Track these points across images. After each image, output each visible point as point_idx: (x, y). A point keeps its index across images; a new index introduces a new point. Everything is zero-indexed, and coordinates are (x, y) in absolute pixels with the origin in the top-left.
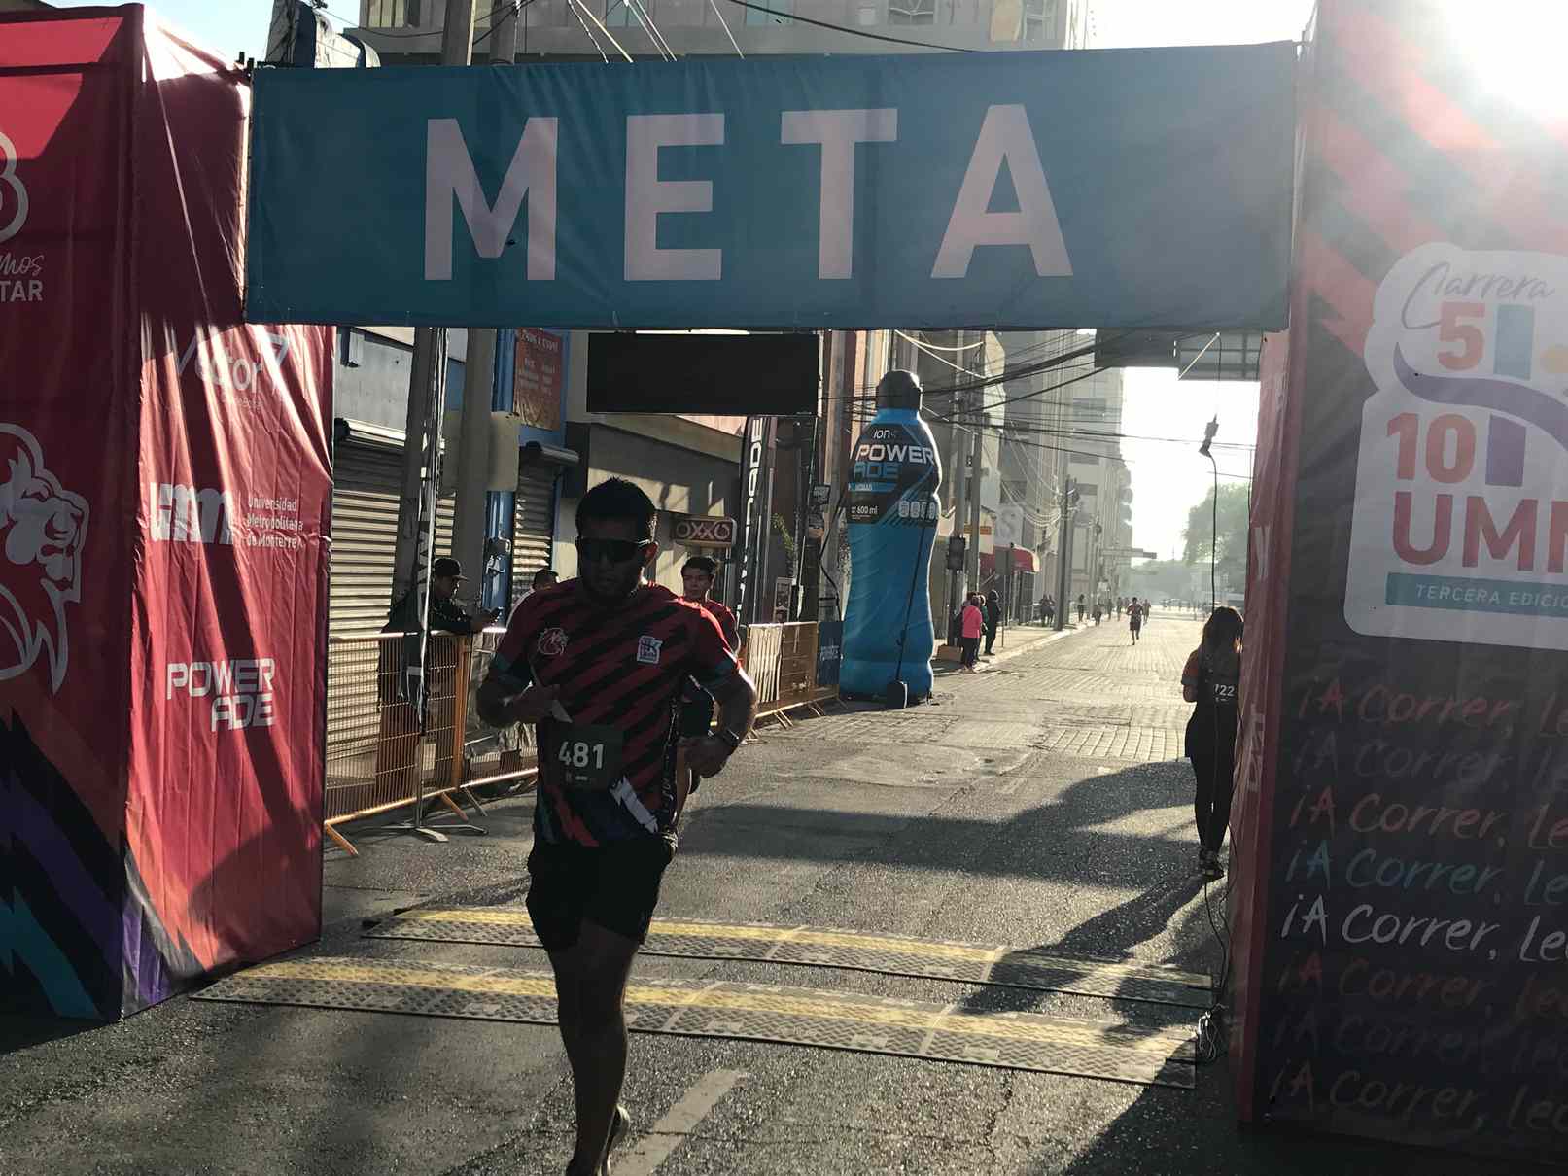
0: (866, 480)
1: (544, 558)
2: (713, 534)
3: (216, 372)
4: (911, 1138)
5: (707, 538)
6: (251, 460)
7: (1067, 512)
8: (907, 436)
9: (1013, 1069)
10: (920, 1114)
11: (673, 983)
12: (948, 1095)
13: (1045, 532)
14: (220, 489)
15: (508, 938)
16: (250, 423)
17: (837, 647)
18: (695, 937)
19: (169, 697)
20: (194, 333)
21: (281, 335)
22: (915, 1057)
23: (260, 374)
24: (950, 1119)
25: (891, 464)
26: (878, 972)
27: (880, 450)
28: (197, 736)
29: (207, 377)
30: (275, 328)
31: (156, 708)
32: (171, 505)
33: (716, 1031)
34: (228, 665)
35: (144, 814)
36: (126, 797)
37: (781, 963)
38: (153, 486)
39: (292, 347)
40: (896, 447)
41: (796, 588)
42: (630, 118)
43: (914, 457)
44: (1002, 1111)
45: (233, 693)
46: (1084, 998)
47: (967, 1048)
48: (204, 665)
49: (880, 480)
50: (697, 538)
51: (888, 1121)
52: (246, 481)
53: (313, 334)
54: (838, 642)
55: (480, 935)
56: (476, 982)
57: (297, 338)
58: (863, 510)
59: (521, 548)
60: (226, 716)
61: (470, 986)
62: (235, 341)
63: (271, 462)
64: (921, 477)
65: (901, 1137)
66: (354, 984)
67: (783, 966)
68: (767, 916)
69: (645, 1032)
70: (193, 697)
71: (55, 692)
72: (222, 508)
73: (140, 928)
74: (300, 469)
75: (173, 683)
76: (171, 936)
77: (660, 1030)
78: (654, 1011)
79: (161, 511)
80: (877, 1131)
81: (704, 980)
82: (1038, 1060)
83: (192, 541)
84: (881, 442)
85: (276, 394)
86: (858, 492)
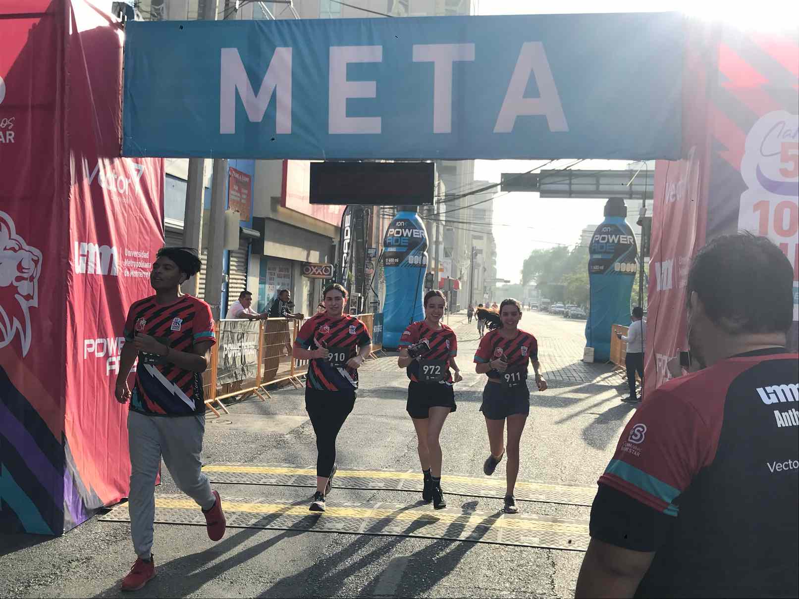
0: (393, 246)
1: (243, 284)
2: (322, 271)
3: (108, 183)
4: (514, 593)
5: (319, 274)
6: (126, 230)
7: (473, 262)
8: (411, 225)
9: (549, 549)
10: (513, 578)
11: (355, 504)
12: (522, 566)
13: (461, 271)
14: (110, 245)
15: (260, 480)
16: (126, 211)
17: (381, 326)
18: (358, 478)
19: (85, 358)
20: (97, 161)
21: (139, 165)
22: (497, 544)
23: (129, 184)
24: (530, 580)
25: (404, 238)
26: (458, 495)
27: (399, 232)
28: (100, 379)
29: (104, 185)
30: (136, 160)
31: (79, 364)
32: (86, 254)
33: (388, 532)
34: (114, 340)
35: (73, 422)
36: (64, 413)
37: (407, 491)
38: (76, 244)
39: (145, 170)
40: (407, 230)
41: (360, 298)
42: (331, 48)
43: (416, 235)
44: (554, 574)
45: (117, 355)
46: (567, 506)
47: (522, 538)
48: (103, 341)
49: (399, 246)
50: (314, 274)
51: (498, 583)
52: (124, 241)
53: (155, 164)
54: (382, 323)
55: (245, 479)
56: (251, 507)
57: (148, 164)
58: (392, 260)
59: (233, 279)
60: (114, 367)
61: (250, 509)
62: (117, 167)
63: (136, 231)
64: (420, 243)
65: (509, 592)
66: (187, 510)
67: (409, 492)
68: (389, 465)
69: (350, 533)
70: (97, 358)
71: (24, 356)
72: (112, 256)
73: (72, 483)
74: (149, 234)
75: (87, 351)
76: (86, 487)
77: (358, 532)
78: (351, 521)
79: (81, 257)
80: (495, 589)
81: (371, 502)
82: (561, 543)
83: (97, 273)
84: (400, 227)
85: (137, 195)
86: (390, 252)
